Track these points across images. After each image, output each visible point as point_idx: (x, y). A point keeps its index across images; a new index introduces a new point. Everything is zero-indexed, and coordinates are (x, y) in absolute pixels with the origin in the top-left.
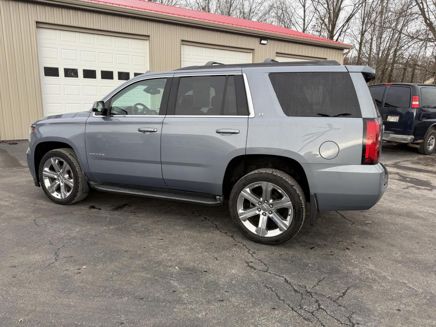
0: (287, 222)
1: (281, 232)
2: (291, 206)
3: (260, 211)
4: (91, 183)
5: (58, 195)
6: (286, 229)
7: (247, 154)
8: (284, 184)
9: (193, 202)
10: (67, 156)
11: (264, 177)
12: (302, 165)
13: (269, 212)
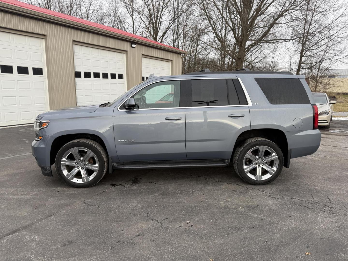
0: (275, 169)
1: (271, 175)
2: (277, 159)
3: (256, 165)
4: (115, 164)
5: (78, 180)
6: (274, 173)
7: (251, 129)
8: (274, 145)
9: (211, 166)
10: (92, 145)
11: (262, 143)
12: (285, 133)
13: (262, 165)
